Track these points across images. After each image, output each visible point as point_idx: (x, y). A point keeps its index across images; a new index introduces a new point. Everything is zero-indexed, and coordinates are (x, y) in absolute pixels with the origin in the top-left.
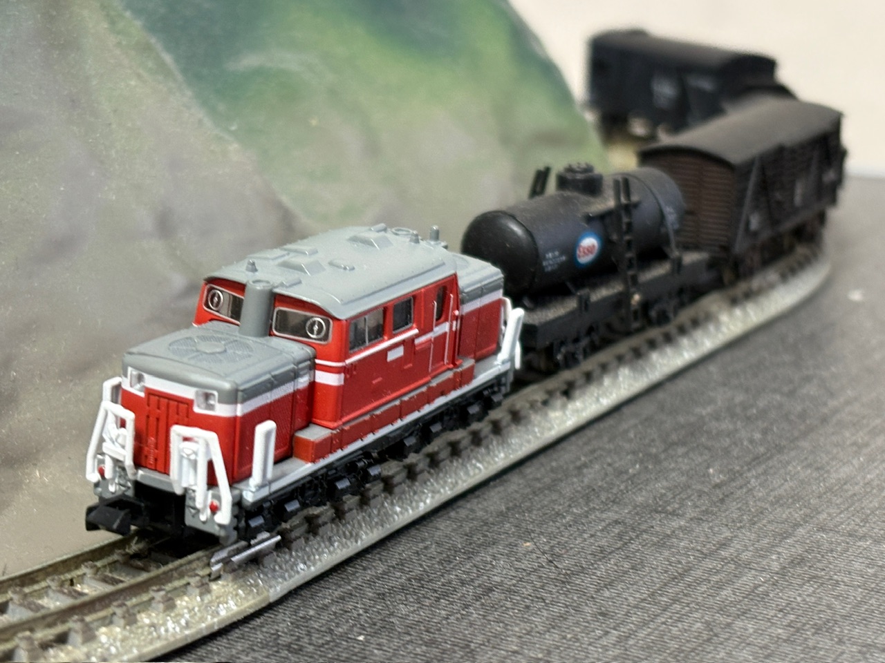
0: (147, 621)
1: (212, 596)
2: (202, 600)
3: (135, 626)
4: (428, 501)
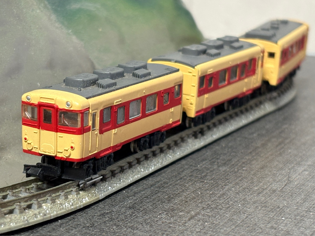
0: (59, 202)
1: (80, 196)
2: (77, 196)
3: (55, 204)
4: (153, 168)
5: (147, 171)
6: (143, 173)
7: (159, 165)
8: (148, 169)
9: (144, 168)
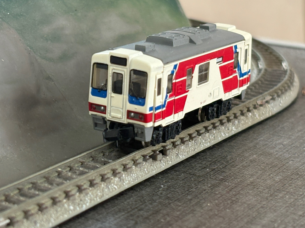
4: (88, 204)
5: (78, 209)
6: (73, 212)
7: (97, 200)
8: (80, 206)
9: (75, 205)
